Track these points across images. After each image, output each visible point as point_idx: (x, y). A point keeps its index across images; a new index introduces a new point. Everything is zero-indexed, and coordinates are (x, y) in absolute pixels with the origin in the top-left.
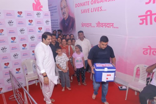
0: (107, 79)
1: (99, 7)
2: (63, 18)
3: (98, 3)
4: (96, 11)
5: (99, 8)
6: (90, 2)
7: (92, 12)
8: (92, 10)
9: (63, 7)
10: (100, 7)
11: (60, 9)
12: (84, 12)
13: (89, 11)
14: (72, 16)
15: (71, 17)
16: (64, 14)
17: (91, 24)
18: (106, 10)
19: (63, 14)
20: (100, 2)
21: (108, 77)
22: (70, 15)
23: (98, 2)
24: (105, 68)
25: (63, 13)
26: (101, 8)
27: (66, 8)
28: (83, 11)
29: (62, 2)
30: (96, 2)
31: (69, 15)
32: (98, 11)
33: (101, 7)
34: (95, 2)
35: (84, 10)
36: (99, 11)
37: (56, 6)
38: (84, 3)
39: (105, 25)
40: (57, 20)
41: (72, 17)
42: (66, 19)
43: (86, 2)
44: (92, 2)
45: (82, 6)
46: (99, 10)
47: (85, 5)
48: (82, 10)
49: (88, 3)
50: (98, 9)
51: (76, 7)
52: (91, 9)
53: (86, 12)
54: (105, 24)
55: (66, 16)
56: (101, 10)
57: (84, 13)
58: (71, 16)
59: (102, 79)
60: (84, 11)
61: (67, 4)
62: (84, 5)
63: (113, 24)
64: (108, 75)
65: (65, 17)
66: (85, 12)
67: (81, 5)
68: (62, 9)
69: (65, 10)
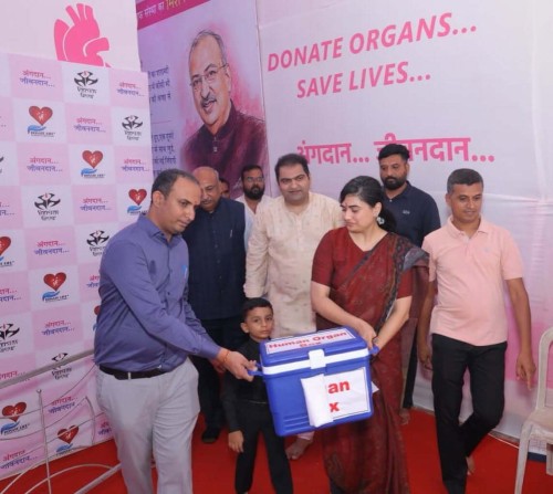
0: (334, 407)
1: (393, 66)
2: (201, 124)
3: (386, 45)
4: (374, 83)
5: (391, 70)
6: (345, 45)
7: (352, 87)
8: (357, 82)
9: (200, 71)
10: (397, 63)
11: (189, 81)
12: (313, 90)
13: (336, 83)
14: (250, 114)
15: (242, 116)
16: (205, 103)
17: (348, 146)
18: (428, 77)
19: (204, 106)
20: (397, 39)
21: (336, 397)
22: (237, 109)
23: (388, 40)
24: (311, 354)
25: (200, 100)
26: (404, 68)
27: (217, 77)
28: (306, 86)
29: (200, 47)
30: (379, 41)
31: (233, 109)
32: (387, 82)
33: (405, 63)
34: (370, 40)
35: (314, 81)
36: (391, 82)
37: (165, 70)
38: (315, 47)
39: (424, 149)
40: (170, 135)
41: (251, 118)
42: (215, 130)
43: (326, 44)
44: (357, 41)
45: (303, 62)
46: (390, 78)
47: (317, 57)
48: (303, 81)
49: (336, 48)
50: (388, 74)
51: (270, 69)
52: (353, 74)
53: (324, 92)
54: (424, 142)
55: (217, 115)
56: (401, 77)
57: (313, 94)
58: (244, 112)
59: (306, 413)
60: (313, 88)
61: (223, 56)
62: (312, 57)
63: (466, 141)
64: (334, 389)
65: (211, 118)
66: (315, 90)
67: (301, 56)
68: (196, 81)
69: (214, 85)
